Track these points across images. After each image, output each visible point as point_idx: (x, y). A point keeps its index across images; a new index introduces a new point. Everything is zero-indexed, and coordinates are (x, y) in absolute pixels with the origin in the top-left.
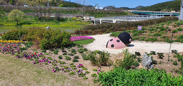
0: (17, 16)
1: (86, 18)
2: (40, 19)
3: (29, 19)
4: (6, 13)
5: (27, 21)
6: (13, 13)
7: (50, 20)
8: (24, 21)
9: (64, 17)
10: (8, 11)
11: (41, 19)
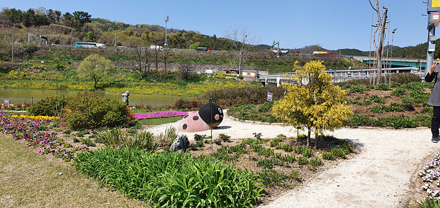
0: (96, 70)
1: (249, 74)
2: (144, 76)
3: (120, 77)
4: (75, 63)
5: (117, 79)
6: (89, 63)
7: (168, 77)
8: (111, 79)
9: (199, 73)
10: (80, 59)
11: (146, 76)
